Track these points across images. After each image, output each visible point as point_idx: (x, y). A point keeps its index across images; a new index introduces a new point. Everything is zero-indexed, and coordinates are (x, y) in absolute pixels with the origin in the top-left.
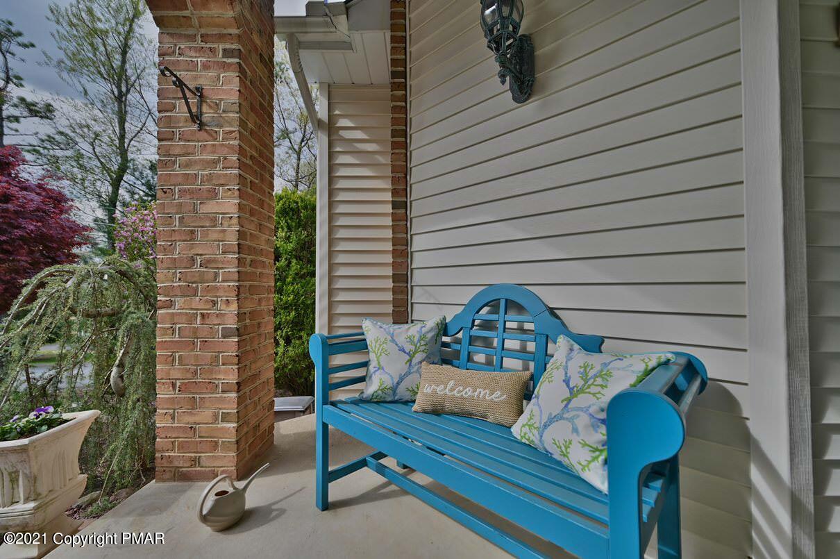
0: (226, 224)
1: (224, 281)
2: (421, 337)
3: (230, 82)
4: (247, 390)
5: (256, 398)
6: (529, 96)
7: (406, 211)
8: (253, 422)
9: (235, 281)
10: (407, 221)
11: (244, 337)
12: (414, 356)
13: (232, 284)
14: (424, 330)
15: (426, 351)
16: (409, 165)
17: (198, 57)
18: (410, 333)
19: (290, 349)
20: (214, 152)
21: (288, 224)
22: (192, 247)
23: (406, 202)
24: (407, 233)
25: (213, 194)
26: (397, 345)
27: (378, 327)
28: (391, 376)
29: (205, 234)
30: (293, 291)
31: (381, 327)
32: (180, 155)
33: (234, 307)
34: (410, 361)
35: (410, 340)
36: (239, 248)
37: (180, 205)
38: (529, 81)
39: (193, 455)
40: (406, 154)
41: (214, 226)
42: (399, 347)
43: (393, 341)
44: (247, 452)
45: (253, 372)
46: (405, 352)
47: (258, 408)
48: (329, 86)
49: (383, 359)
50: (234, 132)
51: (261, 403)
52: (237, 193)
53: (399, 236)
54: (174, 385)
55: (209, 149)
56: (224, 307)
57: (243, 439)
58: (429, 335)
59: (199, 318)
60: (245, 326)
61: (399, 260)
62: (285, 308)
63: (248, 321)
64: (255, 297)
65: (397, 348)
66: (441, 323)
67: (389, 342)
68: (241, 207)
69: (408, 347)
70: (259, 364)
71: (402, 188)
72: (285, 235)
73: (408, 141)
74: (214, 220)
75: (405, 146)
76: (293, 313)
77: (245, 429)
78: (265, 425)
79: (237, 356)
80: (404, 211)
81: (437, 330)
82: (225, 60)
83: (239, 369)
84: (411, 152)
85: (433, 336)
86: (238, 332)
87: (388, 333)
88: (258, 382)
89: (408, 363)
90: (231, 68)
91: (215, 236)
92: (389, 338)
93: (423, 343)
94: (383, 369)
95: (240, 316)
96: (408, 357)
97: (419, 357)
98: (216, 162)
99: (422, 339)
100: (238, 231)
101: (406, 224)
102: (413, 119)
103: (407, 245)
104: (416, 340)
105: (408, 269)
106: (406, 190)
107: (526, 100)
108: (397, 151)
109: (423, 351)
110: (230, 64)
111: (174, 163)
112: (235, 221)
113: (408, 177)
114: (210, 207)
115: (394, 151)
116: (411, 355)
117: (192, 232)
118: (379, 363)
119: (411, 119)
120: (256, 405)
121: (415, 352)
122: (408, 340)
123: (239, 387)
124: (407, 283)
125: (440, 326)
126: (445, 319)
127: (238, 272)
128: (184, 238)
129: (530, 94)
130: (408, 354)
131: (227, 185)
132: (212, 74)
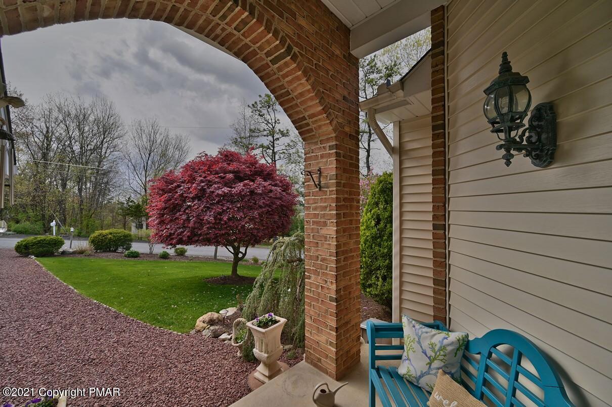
0: (330, 240)
1: (330, 271)
2: (441, 347)
3: (332, 164)
4: (342, 331)
5: (348, 335)
6: (550, 164)
7: (445, 231)
8: (346, 348)
9: (334, 272)
10: (445, 239)
11: (340, 303)
12: (433, 361)
13: (333, 273)
14: (445, 342)
15: (444, 361)
16: (447, 196)
17: (318, 153)
18: (433, 341)
19: (386, 284)
20: (325, 202)
21: (385, 198)
22: (317, 251)
23: (445, 225)
24: (446, 249)
25: (325, 224)
26: (421, 347)
27: (412, 325)
28: (415, 369)
29: (322, 245)
30: (387, 246)
31: (414, 326)
32: (312, 204)
33: (334, 287)
34: (430, 364)
35: (432, 346)
36: (336, 254)
37: (313, 229)
38: (548, 150)
39: (318, 356)
40: (445, 187)
41: (326, 241)
42: (422, 349)
43: (419, 342)
44: (342, 366)
45: (346, 320)
46: (427, 356)
47: (349, 341)
48: (400, 122)
49: (410, 352)
50: (334, 190)
51: (351, 337)
52: (335, 224)
53: (439, 250)
54: (311, 318)
55: (324, 200)
56: (330, 285)
57: (340, 358)
58: (449, 348)
59: (320, 288)
60: (341, 296)
61: (439, 269)
62: (383, 257)
63: (342, 292)
64: (347, 278)
65: (421, 350)
66: (463, 339)
67: (416, 343)
68: (337, 231)
69: (430, 353)
70: (349, 316)
71: (441, 214)
72: (384, 207)
73: (447, 177)
74: (326, 238)
75: (444, 181)
76: (387, 261)
77: (341, 353)
78: (355, 350)
79: (336, 313)
80: (442, 232)
81: (458, 345)
82: (329, 152)
83: (337, 320)
84: (449, 185)
85: (453, 350)
86: (337, 300)
87: (417, 335)
88: (349, 326)
89: (428, 365)
90: (333, 156)
91: (326, 246)
92: (417, 339)
93: (442, 353)
94: (410, 360)
95: (338, 291)
96: (428, 361)
97: (436, 364)
98: (326, 207)
99: (441, 350)
100: (336, 245)
101: (445, 242)
102: (451, 159)
103: (446, 258)
104: (437, 348)
105: (446, 276)
106: (445, 215)
107: (546, 166)
108: (437, 186)
109: (441, 360)
110: (332, 154)
111: (310, 207)
112: (334, 240)
113: (447, 205)
114: (324, 231)
115: (435, 186)
116: (431, 360)
117: (317, 243)
118: (408, 355)
119: (449, 159)
120: (347, 339)
121: (435, 359)
122: (431, 346)
123: (337, 330)
124: (446, 288)
125: (461, 342)
126: (467, 336)
127: (336, 267)
128: (314, 246)
129: (551, 162)
130: (429, 358)
131: (331, 220)
132: (324, 160)
